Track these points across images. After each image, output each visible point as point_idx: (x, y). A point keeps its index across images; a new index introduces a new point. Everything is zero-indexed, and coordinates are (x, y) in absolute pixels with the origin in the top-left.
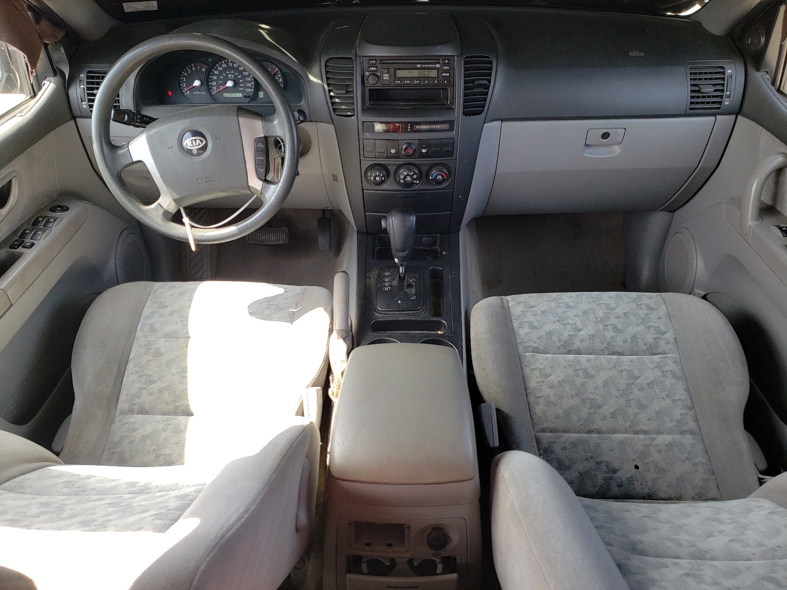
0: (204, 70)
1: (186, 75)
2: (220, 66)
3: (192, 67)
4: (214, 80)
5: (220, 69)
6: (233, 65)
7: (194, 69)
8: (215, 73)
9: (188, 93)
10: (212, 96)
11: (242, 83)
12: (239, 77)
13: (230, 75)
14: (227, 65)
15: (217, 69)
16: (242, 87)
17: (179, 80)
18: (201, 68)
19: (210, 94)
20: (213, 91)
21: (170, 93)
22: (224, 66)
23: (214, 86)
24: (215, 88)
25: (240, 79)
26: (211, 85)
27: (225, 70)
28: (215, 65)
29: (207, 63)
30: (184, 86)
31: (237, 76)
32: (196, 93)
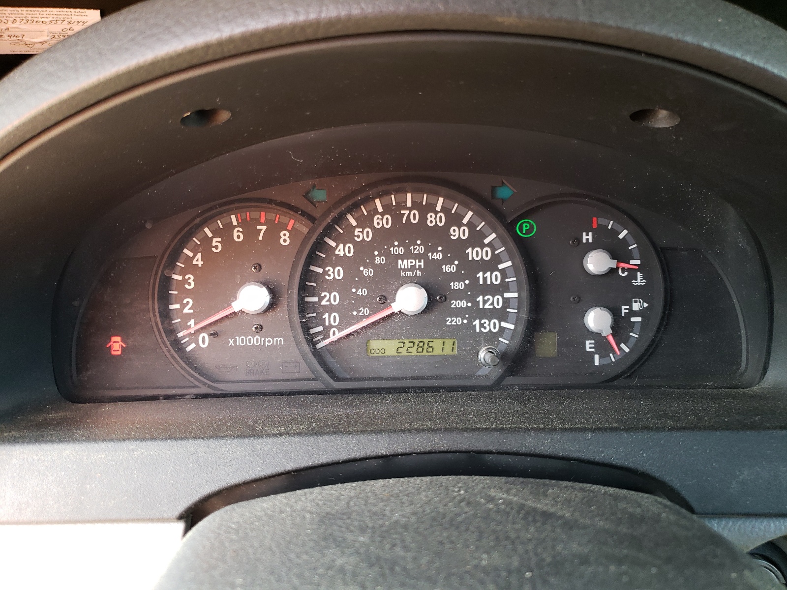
0: (285, 238)
1: (198, 261)
2: (367, 221)
3: (229, 227)
4: (333, 285)
5: (364, 235)
6: (423, 218)
7: (238, 235)
8: (340, 251)
9: (204, 340)
10: (317, 353)
11: (459, 294)
12: (448, 269)
13: (411, 262)
14: (397, 218)
15: (347, 237)
16: (458, 312)
17: (166, 283)
18: (274, 231)
19: (311, 340)
20: (325, 334)
21: (116, 345)
22: (383, 222)
23: (330, 309)
24: (331, 319)
25: (456, 277)
26: (314, 307)
27: (383, 237)
28: (340, 219)
29: (309, 209)
30: (186, 310)
31: (438, 264)
32: (241, 341)
